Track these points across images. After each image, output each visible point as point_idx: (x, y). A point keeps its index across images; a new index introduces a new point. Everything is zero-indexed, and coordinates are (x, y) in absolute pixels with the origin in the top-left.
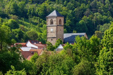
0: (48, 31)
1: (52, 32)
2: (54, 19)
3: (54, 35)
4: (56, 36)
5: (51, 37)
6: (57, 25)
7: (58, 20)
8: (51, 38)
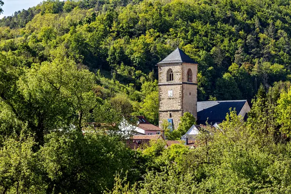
0: (163, 96)
1: (170, 99)
2: (176, 69)
3: (175, 105)
4: (179, 108)
5: (170, 109)
6: (183, 83)
7: (186, 72)
8: (170, 111)
